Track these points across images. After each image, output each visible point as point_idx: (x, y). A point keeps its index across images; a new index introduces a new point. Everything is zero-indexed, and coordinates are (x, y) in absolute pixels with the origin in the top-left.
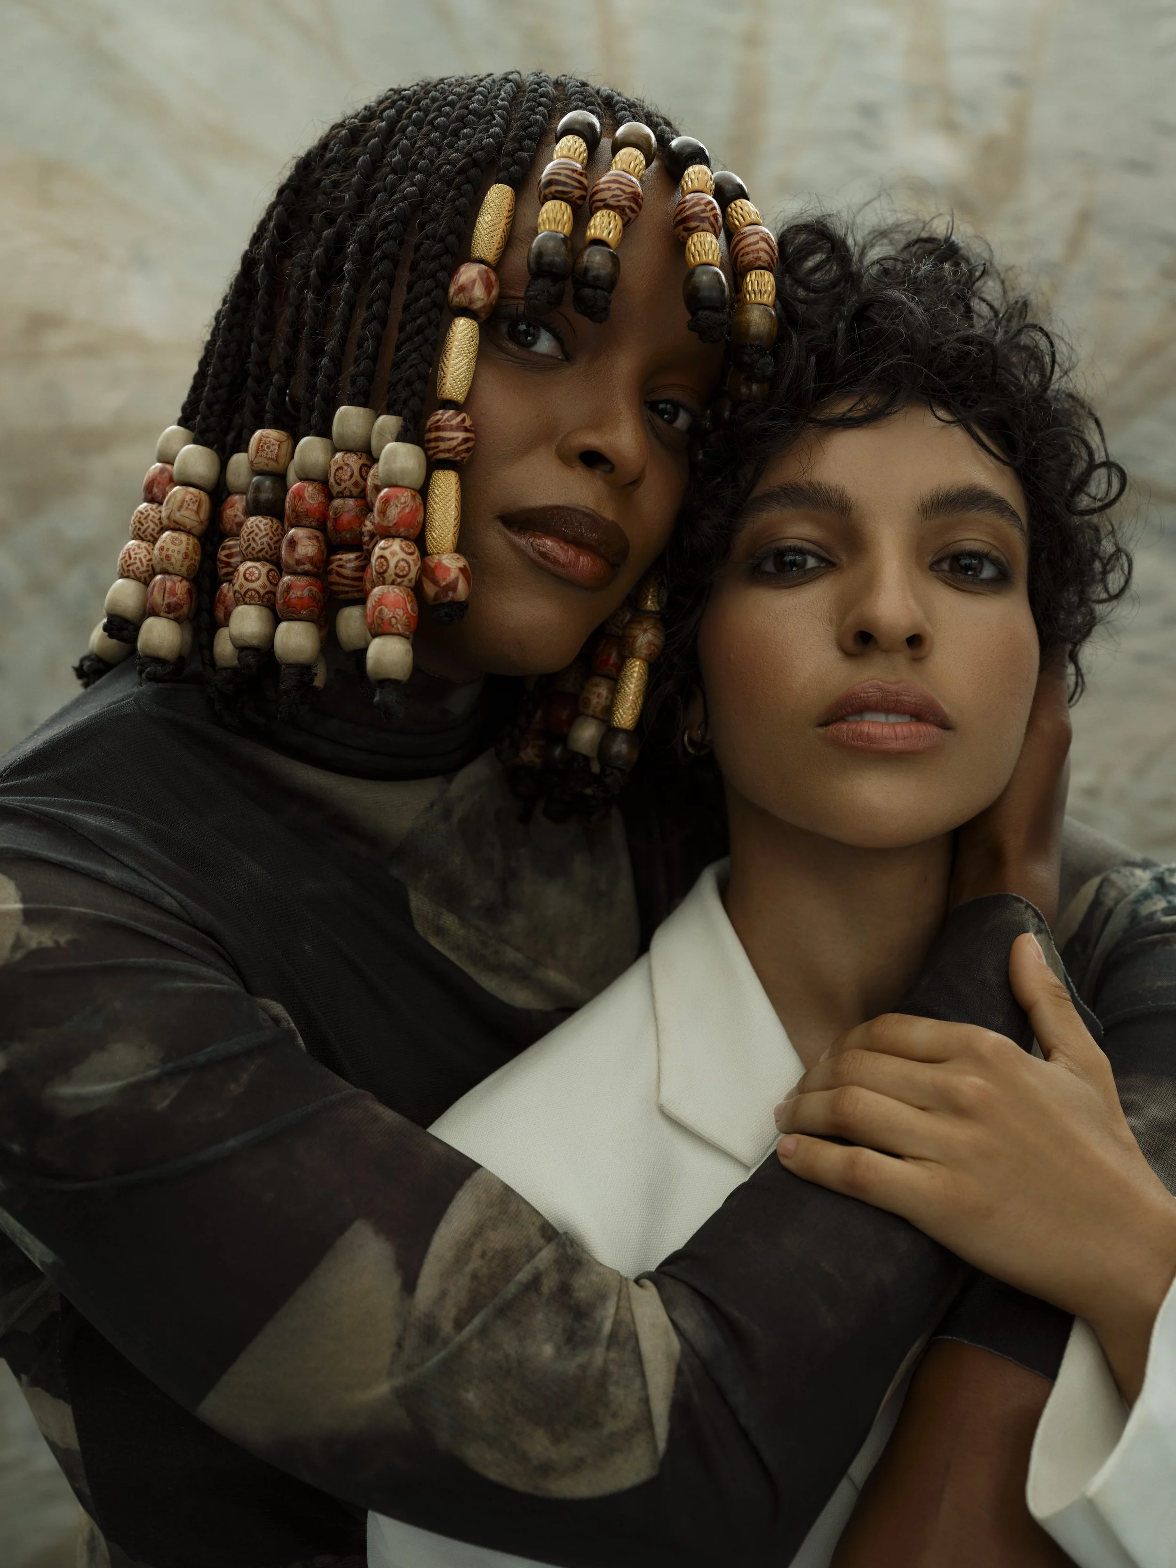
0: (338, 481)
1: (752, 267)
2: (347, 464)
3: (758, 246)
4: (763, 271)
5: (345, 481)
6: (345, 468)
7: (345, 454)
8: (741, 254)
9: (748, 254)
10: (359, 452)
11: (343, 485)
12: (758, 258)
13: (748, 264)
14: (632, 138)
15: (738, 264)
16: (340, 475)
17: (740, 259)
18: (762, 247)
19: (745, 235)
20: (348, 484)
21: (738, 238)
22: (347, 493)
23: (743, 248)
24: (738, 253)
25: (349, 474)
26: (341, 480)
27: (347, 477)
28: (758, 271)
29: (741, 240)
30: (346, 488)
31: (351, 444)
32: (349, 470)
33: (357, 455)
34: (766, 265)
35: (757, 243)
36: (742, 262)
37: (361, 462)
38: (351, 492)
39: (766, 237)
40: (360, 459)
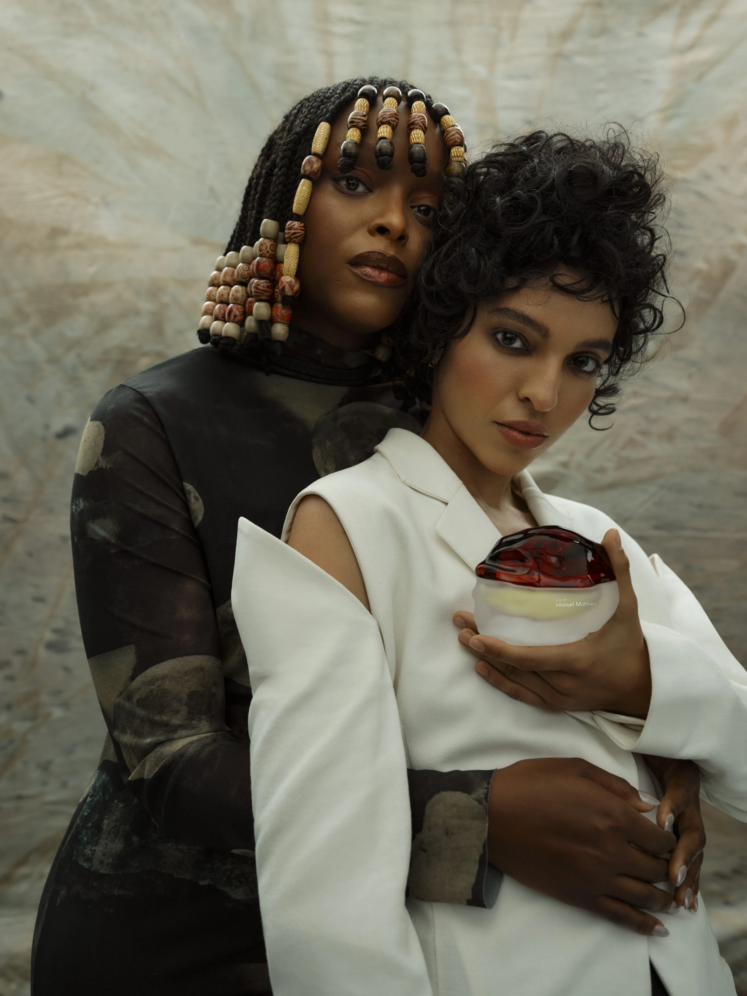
0: (261, 250)
1: (454, 145)
2: (265, 243)
3: (455, 136)
4: (458, 147)
5: (263, 250)
6: (264, 245)
7: (265, 239)
8: (448, 140)
9: (451, 140)
10: (271, 239)
11: (262, 252)
12: (456, 142)
13: (452, 145)
14: (392, 94)
15: (448, 145)
16: (262, 247)
17: (448, 143)
18: (457, 136)
19: (449, 132)
20: (265, 252)
21: (446, 134)
22: (264, 255)
23: (448, 138)
24: (447, 140)
25: (265, 247)
26: (262, 249)
27: (264, 249)
28: (456, 147)
29: (448, 134)
30: (263, 253)
31: (268, 236)
32: (265, 246)
33: (269, 240)
34: (459, 144)
35: (454, 135)
36: (449, 144)
37: (271, 243)
38: (265, 255)
39: (458, 131)
40: (271, 242)
